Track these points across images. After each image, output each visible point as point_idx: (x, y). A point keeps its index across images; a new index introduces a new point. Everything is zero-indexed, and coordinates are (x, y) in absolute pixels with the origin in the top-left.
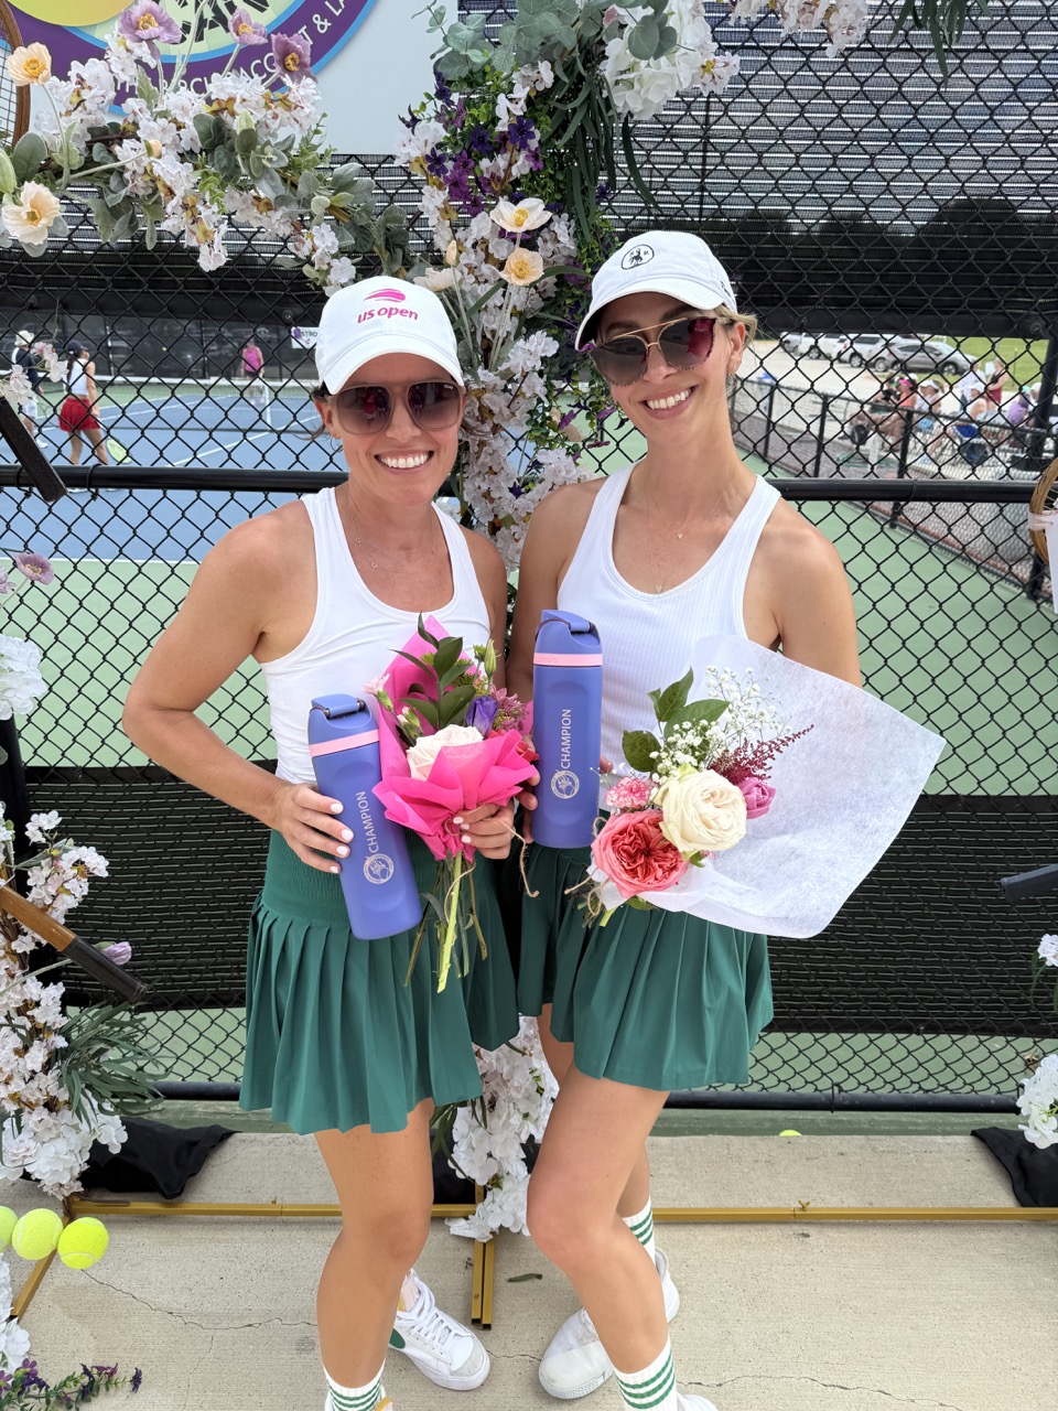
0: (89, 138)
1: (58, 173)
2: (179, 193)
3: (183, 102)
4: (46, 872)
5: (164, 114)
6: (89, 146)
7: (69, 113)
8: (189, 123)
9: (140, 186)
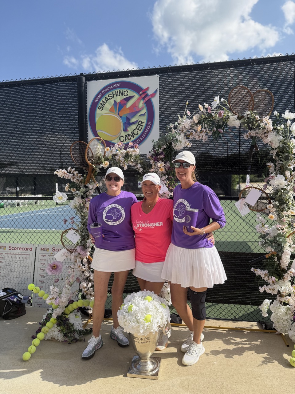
0: (113, 155)
1: (109, 159)
2: (122, 161)
5: (121, 153)
7: (110, 153)
8: (124, 154)
9: (118, 161)
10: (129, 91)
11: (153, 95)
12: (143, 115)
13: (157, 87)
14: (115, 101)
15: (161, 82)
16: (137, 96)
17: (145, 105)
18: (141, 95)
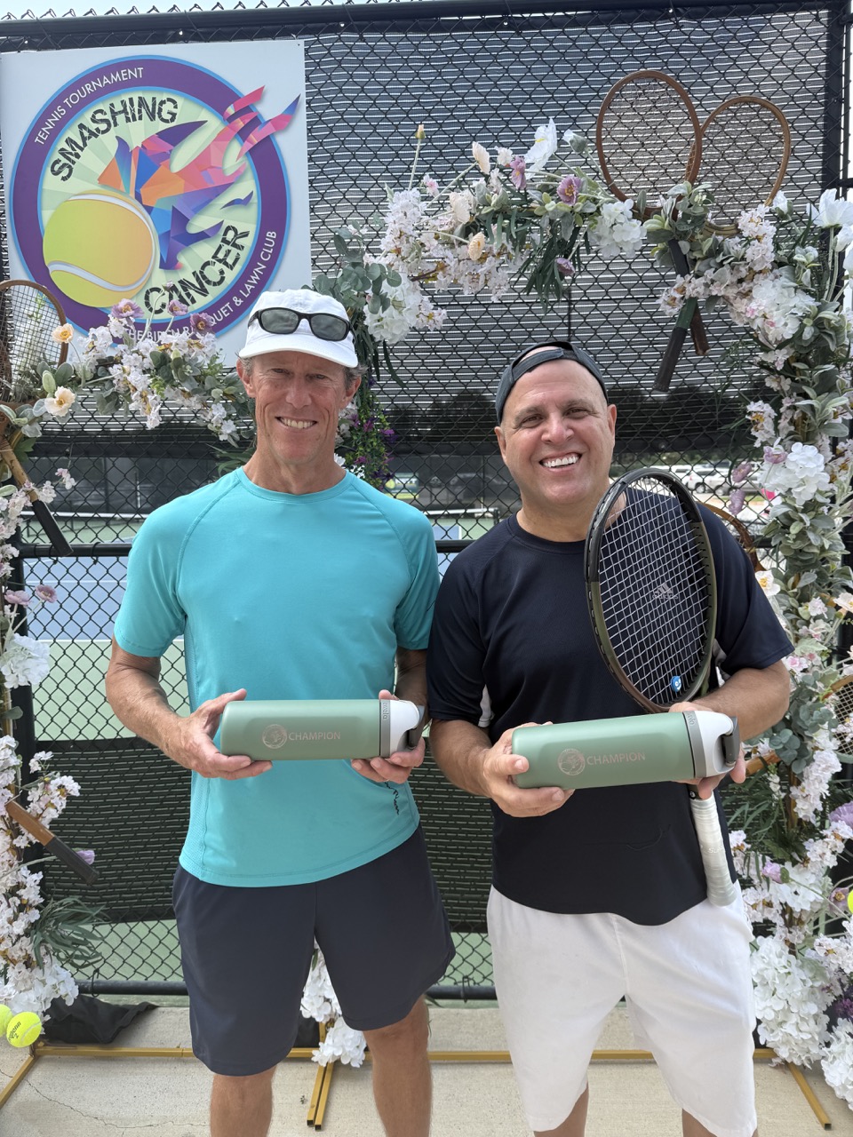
0: (97, 364)
1: (80, 381)
2: (140, 389)
3: (147, 345)
4: (39, 792)
5: (137, 352)
6: (97, 367)
7: (88, 352)
8: (148, 355)
9: (120, 387)
10: (180, 101)
11: (283, 121)
12: (245, 202)
13: (299, 88)
14: (122, 143)
15: (312, 72)
16: (214, 125)
17: (247, 163)
18: (231, 119)
